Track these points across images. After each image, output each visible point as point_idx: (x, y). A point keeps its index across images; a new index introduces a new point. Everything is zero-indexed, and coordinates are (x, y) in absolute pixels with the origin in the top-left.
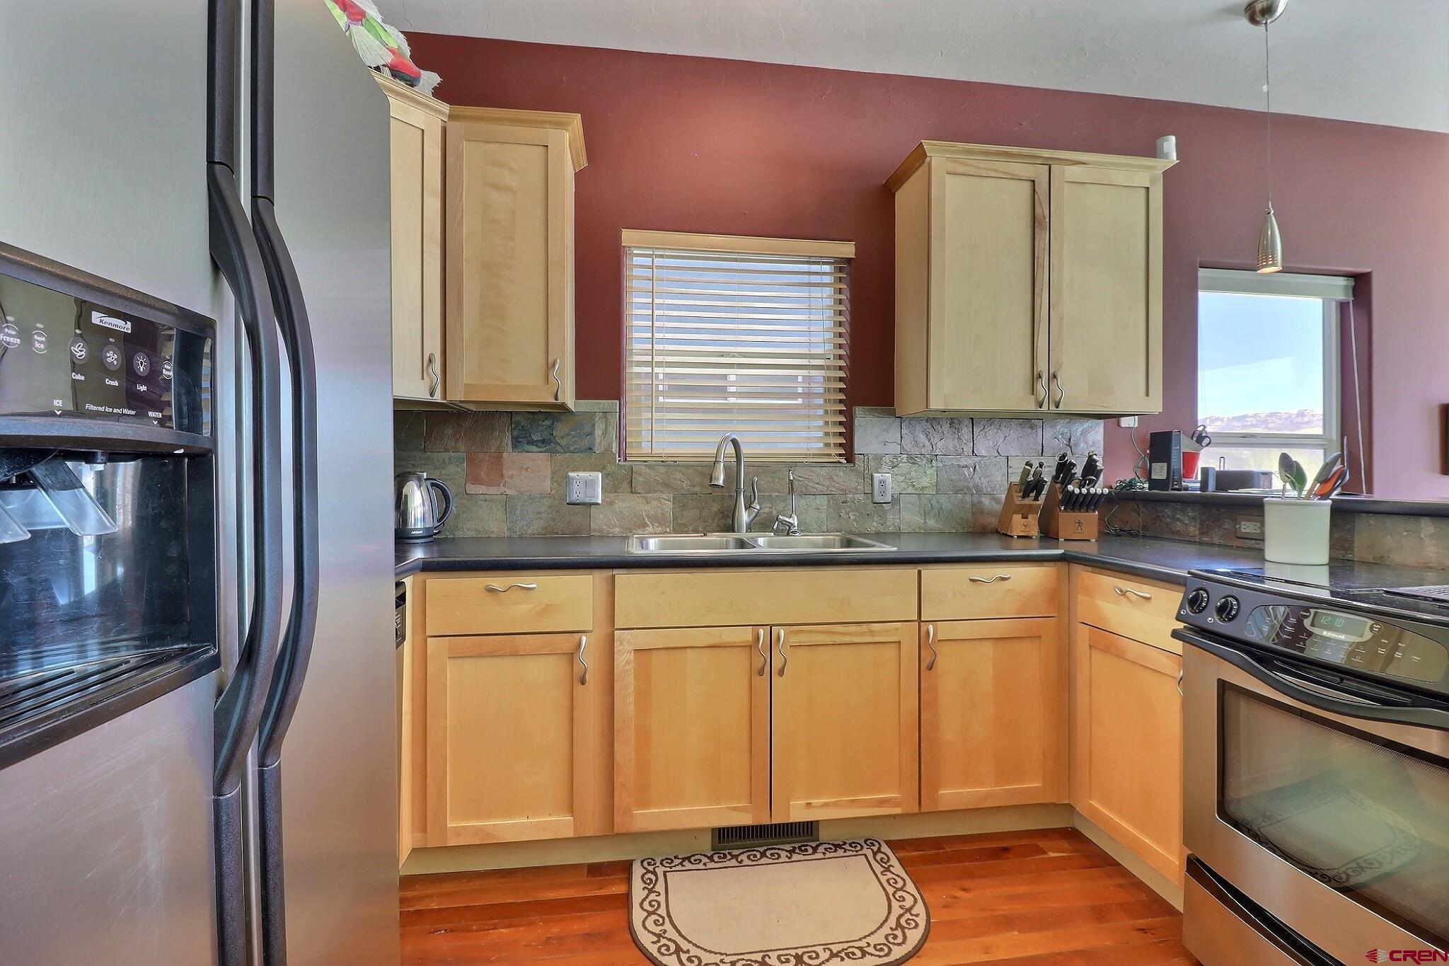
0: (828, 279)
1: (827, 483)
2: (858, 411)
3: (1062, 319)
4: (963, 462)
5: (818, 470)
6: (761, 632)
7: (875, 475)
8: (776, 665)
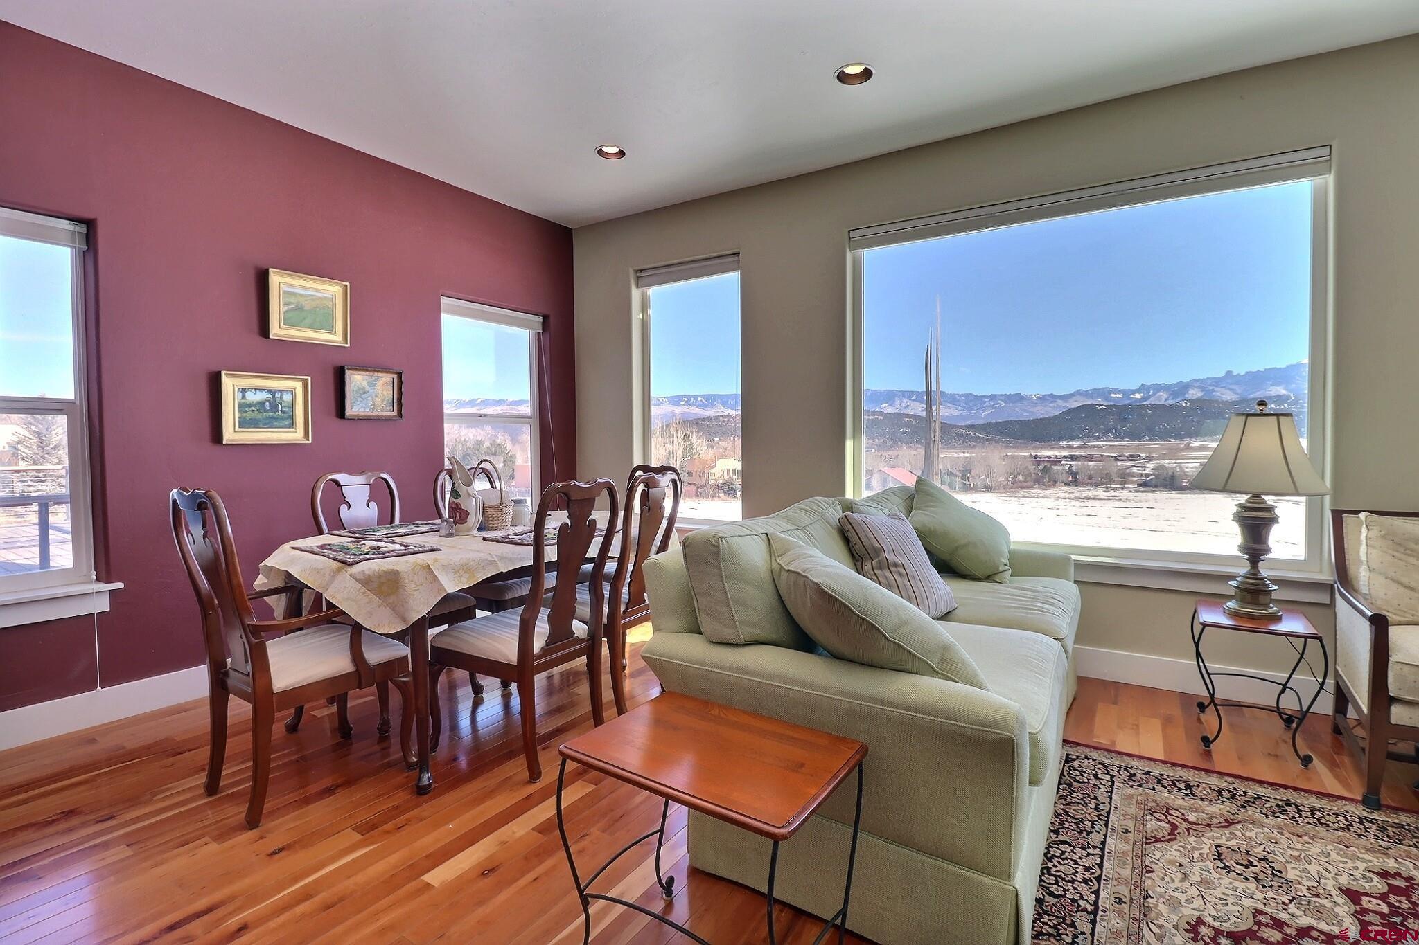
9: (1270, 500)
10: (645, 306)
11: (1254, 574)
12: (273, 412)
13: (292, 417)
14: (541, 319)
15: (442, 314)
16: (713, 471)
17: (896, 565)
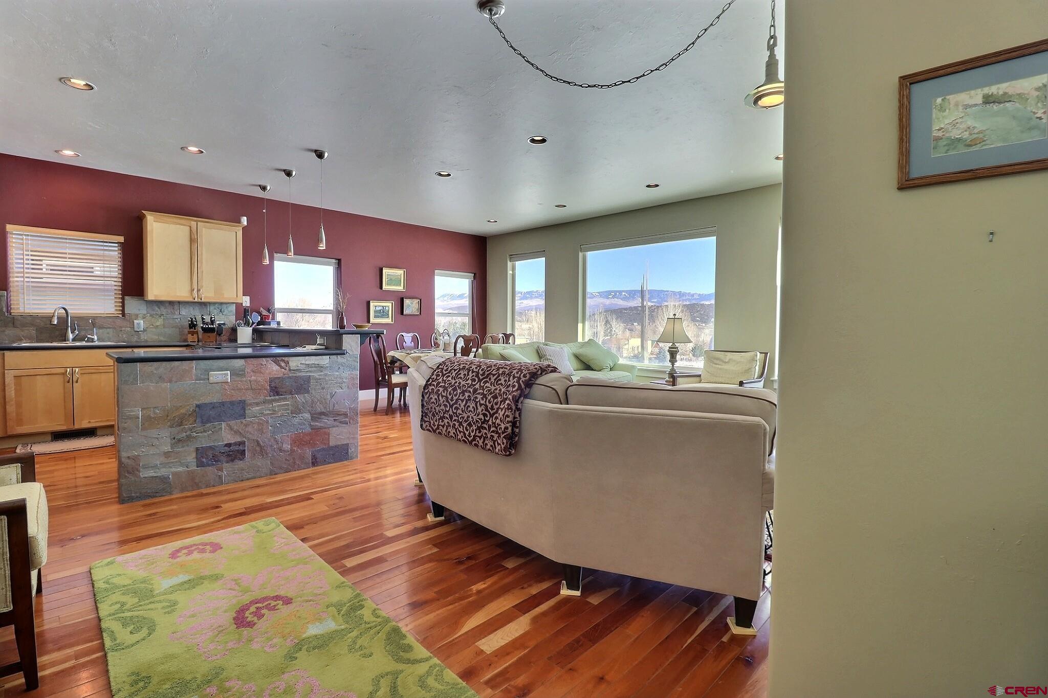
0: (117, 249)
1: (112, 324)
2: (126, 297)
3: (203, 272)
4: (175, 317)
5: (108, 319)
6: (68, 370)
7: (135, 321)
8: (75, 380)
9: (677, 345)
10: (514, 269)
11: (673, 369)
12: (382, 313)
13: (388, 315)
14: (473, 275)
15: (436, 277)
16: (626, 347)
17: (550, 359)
